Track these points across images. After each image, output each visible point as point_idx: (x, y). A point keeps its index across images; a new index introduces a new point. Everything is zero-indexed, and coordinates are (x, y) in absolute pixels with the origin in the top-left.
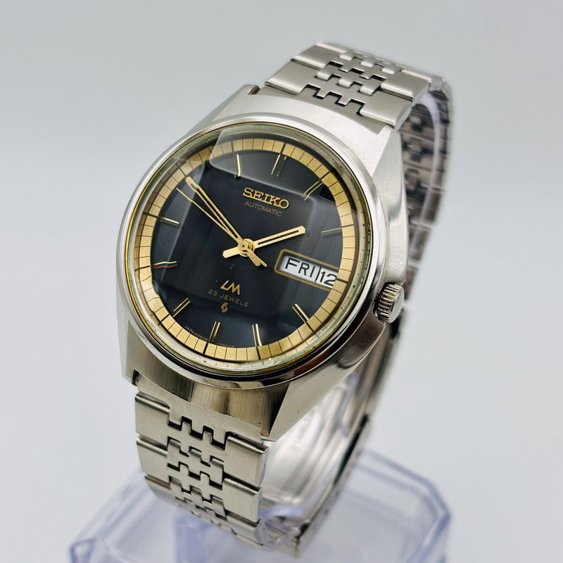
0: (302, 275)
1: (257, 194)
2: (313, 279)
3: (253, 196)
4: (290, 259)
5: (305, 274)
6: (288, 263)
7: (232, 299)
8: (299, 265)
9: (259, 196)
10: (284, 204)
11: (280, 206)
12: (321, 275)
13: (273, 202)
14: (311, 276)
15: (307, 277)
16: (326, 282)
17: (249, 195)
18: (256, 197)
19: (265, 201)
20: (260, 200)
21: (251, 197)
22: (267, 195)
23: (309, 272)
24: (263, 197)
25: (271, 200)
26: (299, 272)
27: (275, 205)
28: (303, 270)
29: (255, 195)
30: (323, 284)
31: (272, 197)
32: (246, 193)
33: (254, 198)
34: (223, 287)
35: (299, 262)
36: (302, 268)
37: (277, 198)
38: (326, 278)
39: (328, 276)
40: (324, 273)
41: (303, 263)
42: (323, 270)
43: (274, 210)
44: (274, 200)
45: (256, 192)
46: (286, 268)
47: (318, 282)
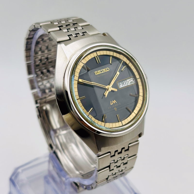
0: (124, 86)
1: (99, 71)
2: (127, 85)
3: (98, 73)
4: (119, 83)
5: (124, 85)
6: (119, 85)
7: (115, 105)
8: (121, 84)
9: (100, 72)
10: (108, 69)
11: (107, 71)
12: (128, 82)
13: (105, 71)
14: (126, 84)
15: (125, 85)
16: (130, 83)
17: (97, 73)
18: (100, 73)
19: (103, 72)
20: (101, 73)
21: (98, 74)
22: (102, 70)
23: (124, 84)
24: (101, 71)
25: (104, 71)
26: (123, 85)
27: (106, 71)
28: (123, 84)
29: (99, 72)
30: (130, 84)
31: (103, 70)
32: (96, 74)
33: (99, 73)
34: (111, 104)
35: (120, 83)
36: (122, 84)
37: (105, 69)
38: (130, 82)
39: (130, 81)
40: (128, 81)
41: (122, 83)
42: (127, 80)
43: (106, 73)
44: (105, 70)
45: (98, 71)
46: (120, 86)
47: (129, 84)
